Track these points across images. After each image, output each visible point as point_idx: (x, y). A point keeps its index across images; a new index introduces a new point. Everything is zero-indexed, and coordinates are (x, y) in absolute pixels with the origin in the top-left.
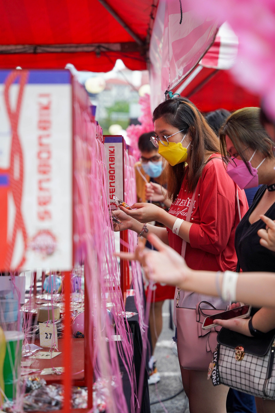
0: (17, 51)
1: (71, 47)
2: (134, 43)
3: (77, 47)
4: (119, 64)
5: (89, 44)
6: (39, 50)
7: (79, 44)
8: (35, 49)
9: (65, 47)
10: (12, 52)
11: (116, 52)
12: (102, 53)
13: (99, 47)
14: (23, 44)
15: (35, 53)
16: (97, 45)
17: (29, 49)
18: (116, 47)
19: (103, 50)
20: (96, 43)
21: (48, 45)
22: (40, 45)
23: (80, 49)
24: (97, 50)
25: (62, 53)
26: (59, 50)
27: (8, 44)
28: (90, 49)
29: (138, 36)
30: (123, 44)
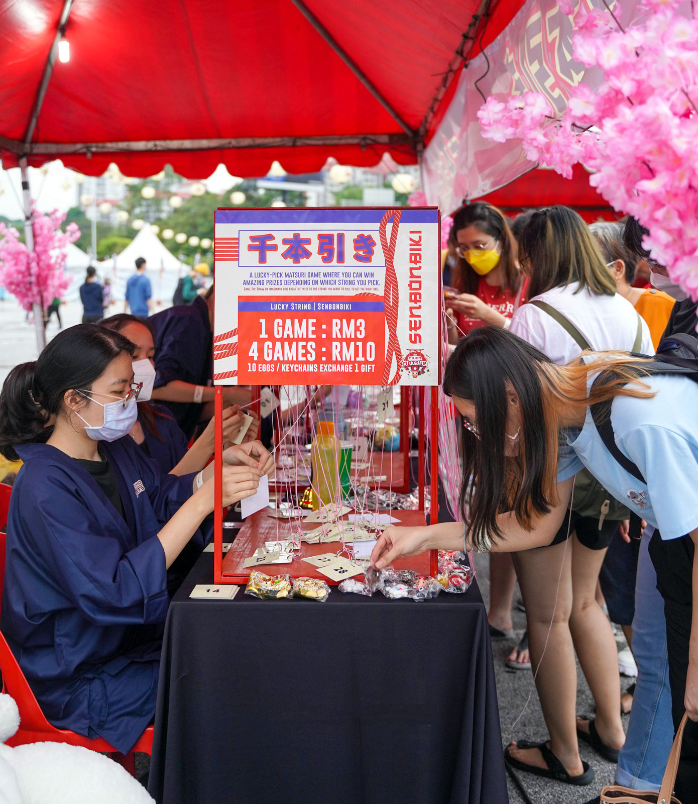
0: (275, 144)
1: (333, 139)
2: (404, 134)
3: (340, 139)
4: (387, 157)
5: (354, 135)
6: (299, 143)
7: (342, 135)
8: (295, 142)
9: (327, 139)
10: (270, 145)
11: (384, 144)
12: (367, 145)
13: (364, 139)
14: (281, 136)
15: (294, 146)
16: (362, 136)
17: (288, 141)
18: (384, 139)
19: (369, 142)
20: (361, 134)
21: (308, 136)
22: (300, 137)
23: (343, 142)
24: (363, 143)
25: (324, 146)
26: (320, 142)
27: (266, 136)
28: (355, 141)
29: (409, 127)
30: (391, 135)
